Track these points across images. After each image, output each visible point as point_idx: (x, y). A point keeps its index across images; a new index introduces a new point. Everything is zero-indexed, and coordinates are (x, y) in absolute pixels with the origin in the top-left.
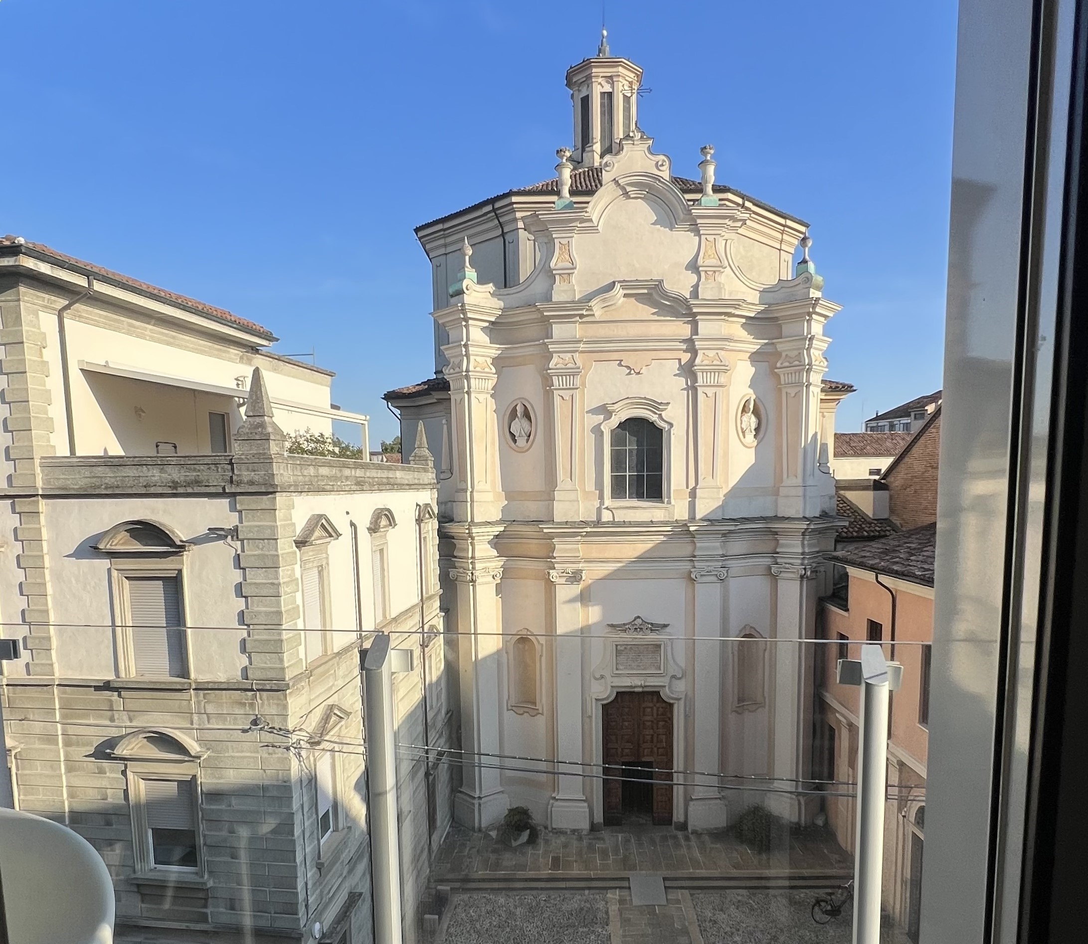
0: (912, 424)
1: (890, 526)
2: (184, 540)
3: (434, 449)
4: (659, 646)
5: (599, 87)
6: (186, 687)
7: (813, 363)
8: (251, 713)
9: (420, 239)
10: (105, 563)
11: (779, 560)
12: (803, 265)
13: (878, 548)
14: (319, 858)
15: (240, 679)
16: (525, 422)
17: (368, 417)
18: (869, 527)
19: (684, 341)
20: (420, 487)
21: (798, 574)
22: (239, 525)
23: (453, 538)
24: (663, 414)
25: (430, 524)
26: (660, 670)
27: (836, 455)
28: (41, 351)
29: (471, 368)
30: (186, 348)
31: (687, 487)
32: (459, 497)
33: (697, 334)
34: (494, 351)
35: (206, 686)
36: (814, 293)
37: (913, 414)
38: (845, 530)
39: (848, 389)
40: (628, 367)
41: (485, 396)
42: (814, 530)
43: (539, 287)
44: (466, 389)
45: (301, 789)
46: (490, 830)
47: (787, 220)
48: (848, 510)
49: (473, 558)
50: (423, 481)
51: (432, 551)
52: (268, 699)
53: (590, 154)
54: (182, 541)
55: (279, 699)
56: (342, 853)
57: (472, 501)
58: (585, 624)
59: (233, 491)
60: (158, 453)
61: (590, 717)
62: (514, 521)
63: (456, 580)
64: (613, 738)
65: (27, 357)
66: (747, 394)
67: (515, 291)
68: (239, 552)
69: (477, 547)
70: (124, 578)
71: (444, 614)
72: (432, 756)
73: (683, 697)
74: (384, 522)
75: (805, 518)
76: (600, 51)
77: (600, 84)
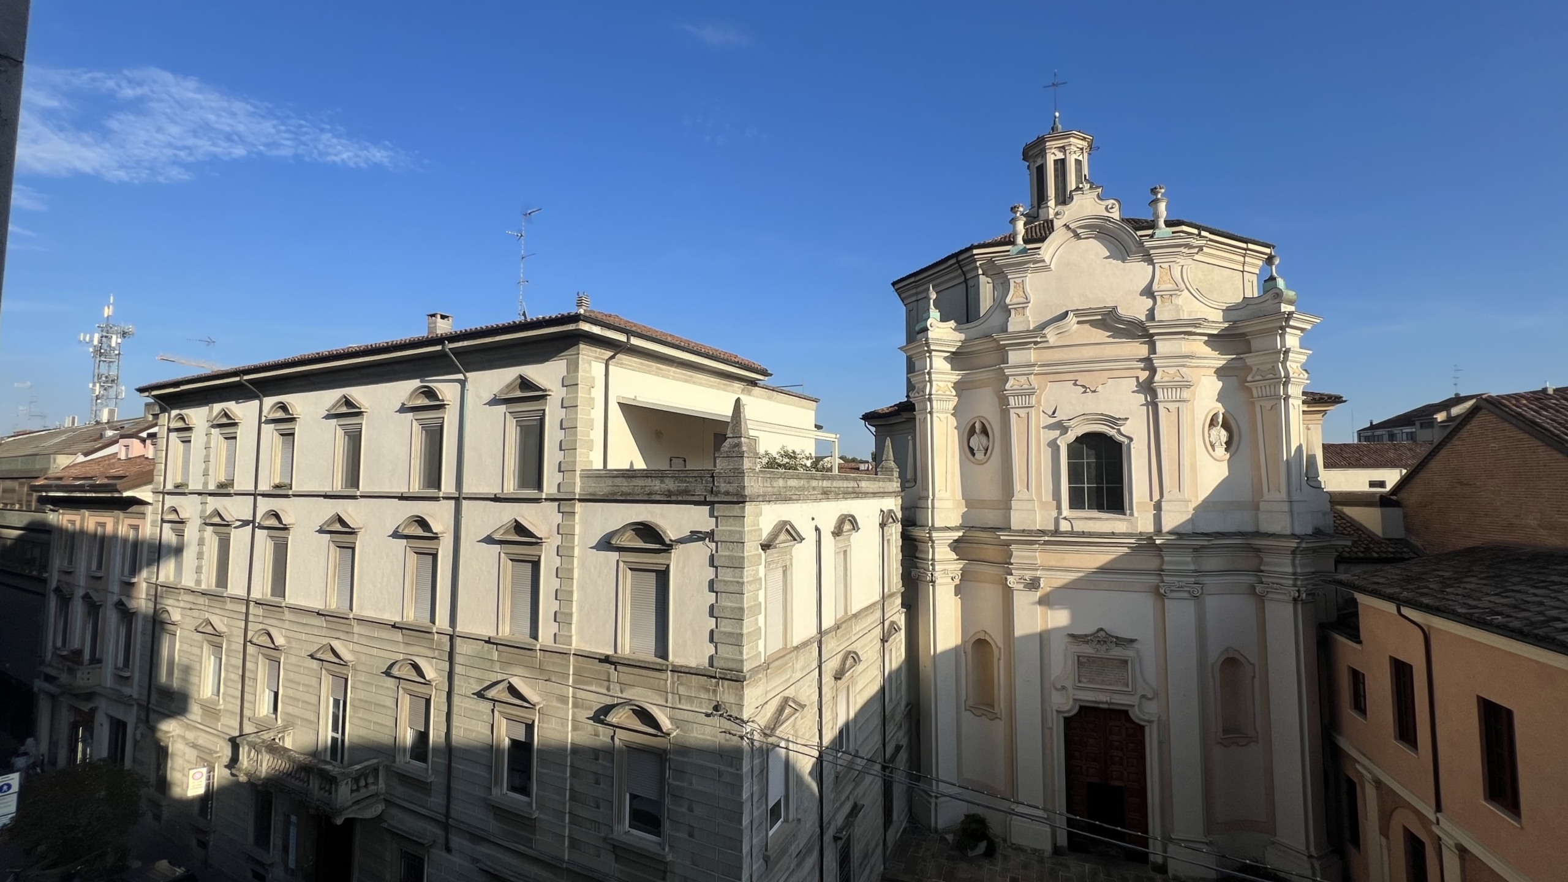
0: (1418, 432)
1: (1407, 547)
2: (673, 539)
3: (900, 461)
4: (1126, 662)
5: (1053, 155)
6: (664, 668)
7: (1291, 375)
8: (714, 699)
9: (896, 290)
10: (615, 556)
11: (1264, 580)
12: (1271, 283)
13: (1397, 575)
14: (766, 850)
15: (707, 665)
16: (984, 439)
17: (838, 436)
18: (1379, 548)
19: (1141, 360)
20: (885, 495)
21: (1290, 596)
22: (715, 529)
23: (915, 540)
24: (1122, 429)
25: (894, 528)
26: (1127, 686)
27: (1326, 466)
28: (590, 390)
29: (933, 392)
30: (700, 384)
31: (1151, 500)
32: (922, 503)
33: (1155, 353)
34: (955, 376)
35: (679, 669)
36: (1285, 307)
37: (1418, 424)
38: (1347, 550)
39: (1337, 400)
40: (1083, 386)
41: (946, 415)
42: (1305, 549)
43: (996, 320)
44: (929, 410)
45: (752, 778)
46: (946, 833)
47: (1249, 244)
48: (1349, 527)
49: (933, 559)
50: (888, 489)
51: (895, 552)
52: (728, 688)
53: (1045, 210)
54: (671, 540)
55: (737, 689)
56: (791, 845)
57: (933, 507)
58: (1044, 628)
59: (712, 499)
60: (671, 467)
61: (1051, 729)
62: (972, 527)
63: (918, 579)
64: (1077, 754)
65: (580, 395)
66: (1215, 408)
67: (974, 325)
68: (714, 552)
69: (936, 550)
70: (628, 570)
71: (905, 610)
72: (889, 750)
73: (1155, 719)
74: (847, 526)
75: (1294, 536)
76: (1053, 129)
77: (1054, 153)
